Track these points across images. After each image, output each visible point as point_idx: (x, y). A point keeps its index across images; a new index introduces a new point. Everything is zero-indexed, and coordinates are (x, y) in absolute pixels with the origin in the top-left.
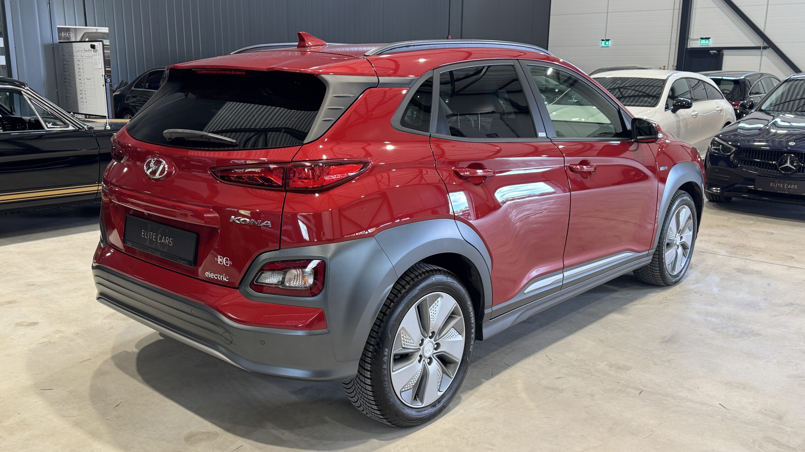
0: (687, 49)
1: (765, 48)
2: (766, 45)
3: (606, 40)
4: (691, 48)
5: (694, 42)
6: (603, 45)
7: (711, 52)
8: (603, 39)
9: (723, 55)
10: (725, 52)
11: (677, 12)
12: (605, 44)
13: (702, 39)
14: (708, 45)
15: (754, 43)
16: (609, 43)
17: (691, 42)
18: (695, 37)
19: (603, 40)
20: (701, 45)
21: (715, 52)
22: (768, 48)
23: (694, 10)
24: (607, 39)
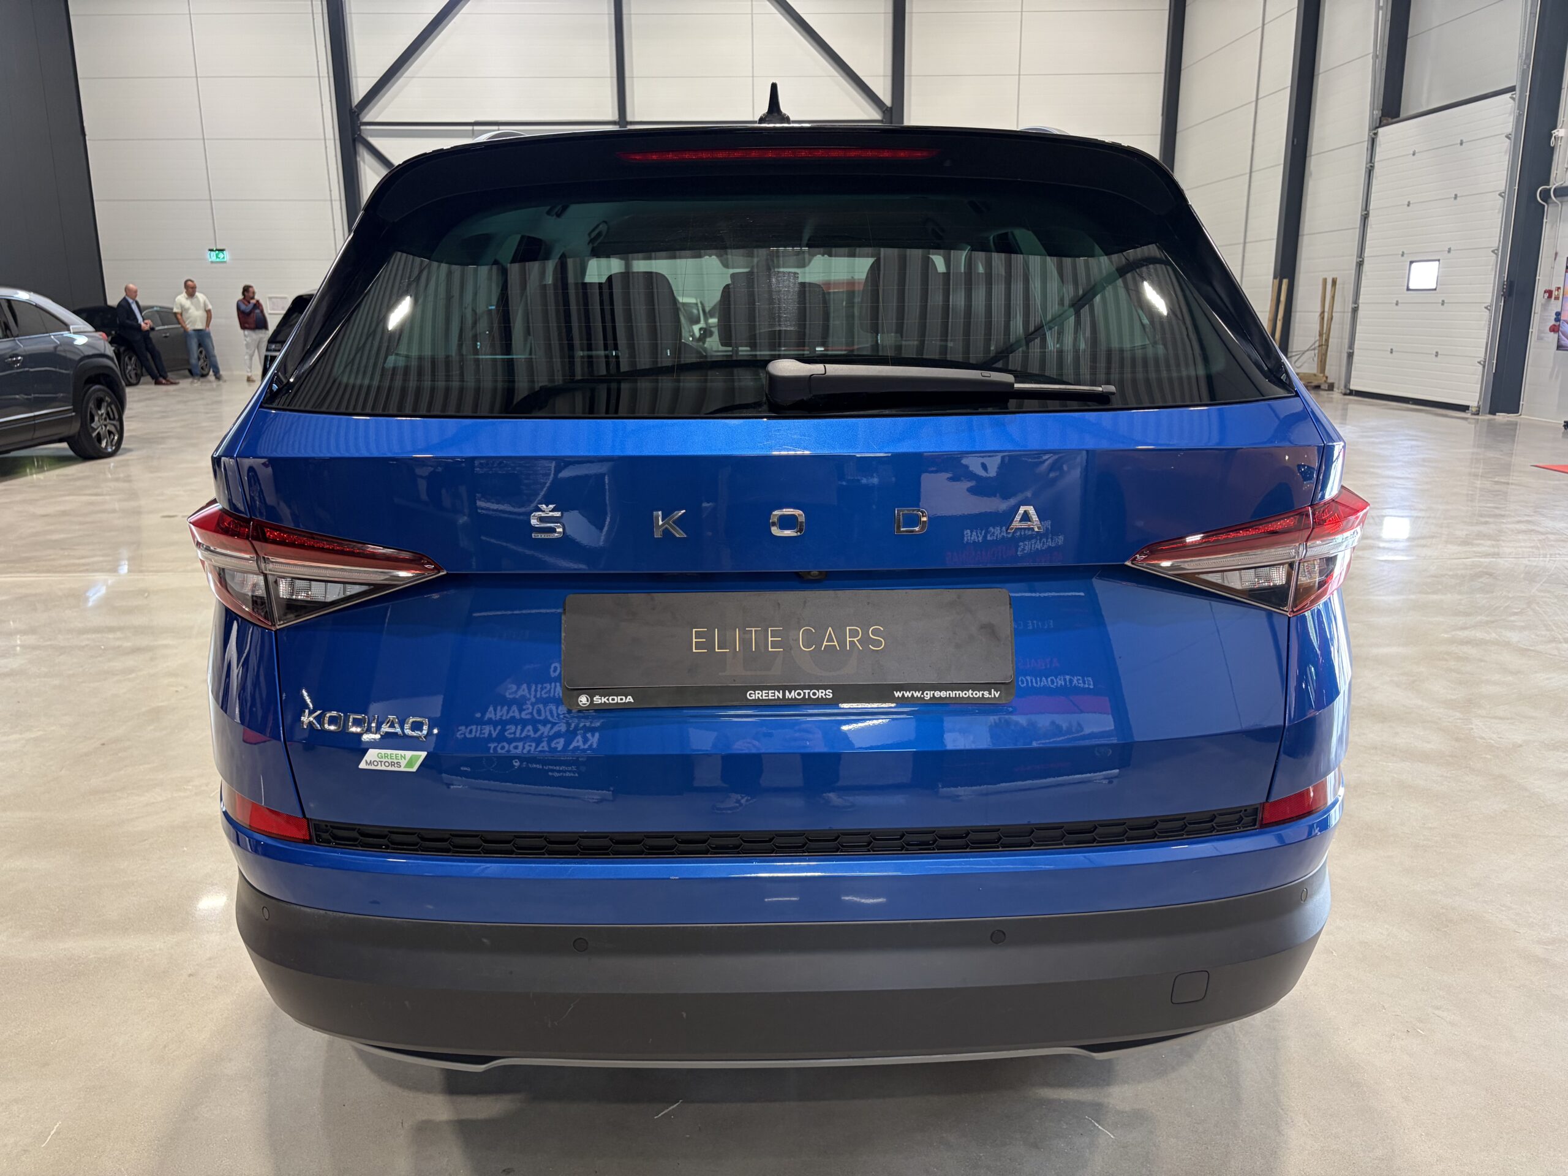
3: (217, 250)
6: (214, 258)
8: (211, 248)
11: (336, 204)
12: (217, 257)
16: (226, 256)
19: (211, 250)
24: (219, 248)
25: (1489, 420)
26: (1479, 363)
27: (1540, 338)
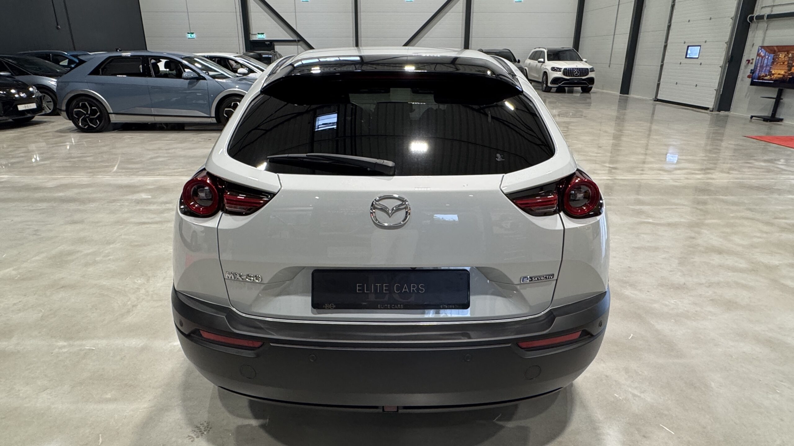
0: (250, 41)
1: (299, 41)
2: (299, 39)
4: (253, 40)
5: (254, 36)
6: (189, 37)
7: (266, 43)
8: (189, 32)
9: (274, 45)
10: (275, 43)
11: (238, 14)
12: (191, 36)
13: (259, 34)
14: (264, 39)
15: (292, 37)
16: (194, 36)
17: (252, 36)
18: (254, 33)
20: (259, 38)
21: (269, 43)
22: (301, 41)
23: (250, 13)
24: (192, 32)
25: (717, 114)
26: (715, 90)
27: (742, 80)
